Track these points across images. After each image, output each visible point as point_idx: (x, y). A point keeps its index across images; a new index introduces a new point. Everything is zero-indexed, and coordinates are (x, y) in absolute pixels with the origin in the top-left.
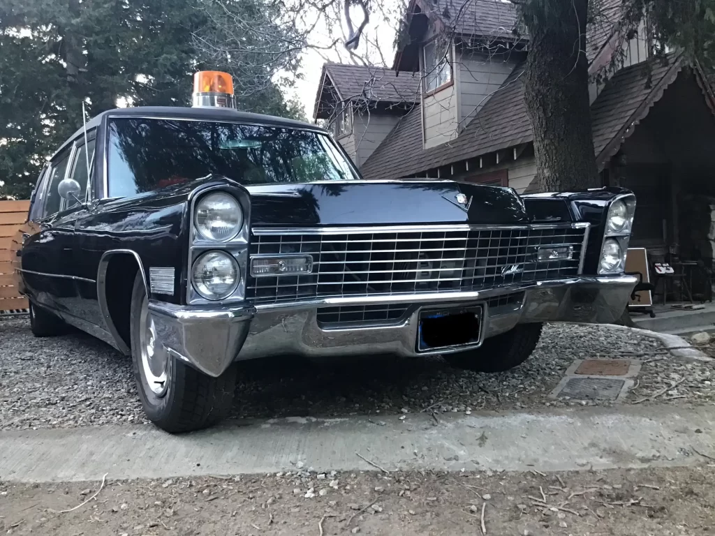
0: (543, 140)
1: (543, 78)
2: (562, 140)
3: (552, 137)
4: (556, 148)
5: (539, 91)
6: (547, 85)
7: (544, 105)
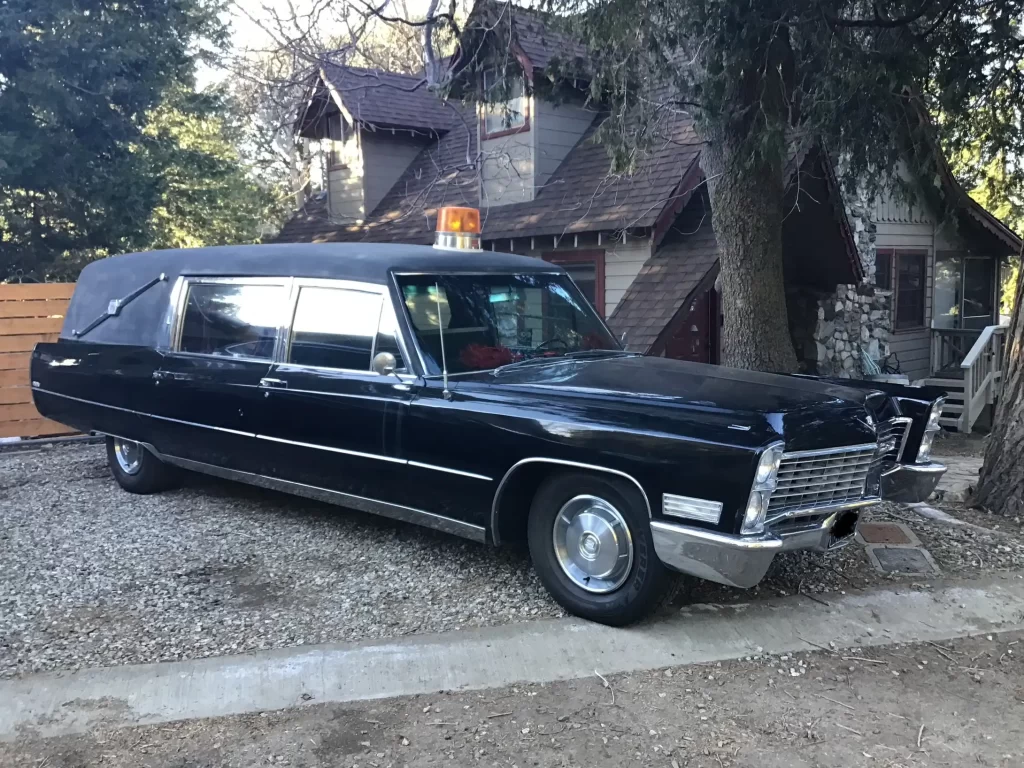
0: (738, 269)
1: (745, 204)
2: (759, 270)
3: (748, 266)
4: (752, 278)
5: (740, 217)
6: (748, 211)
7: (743, 232)
